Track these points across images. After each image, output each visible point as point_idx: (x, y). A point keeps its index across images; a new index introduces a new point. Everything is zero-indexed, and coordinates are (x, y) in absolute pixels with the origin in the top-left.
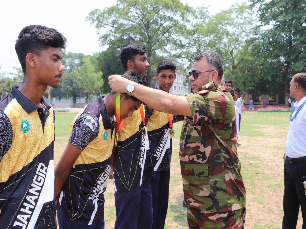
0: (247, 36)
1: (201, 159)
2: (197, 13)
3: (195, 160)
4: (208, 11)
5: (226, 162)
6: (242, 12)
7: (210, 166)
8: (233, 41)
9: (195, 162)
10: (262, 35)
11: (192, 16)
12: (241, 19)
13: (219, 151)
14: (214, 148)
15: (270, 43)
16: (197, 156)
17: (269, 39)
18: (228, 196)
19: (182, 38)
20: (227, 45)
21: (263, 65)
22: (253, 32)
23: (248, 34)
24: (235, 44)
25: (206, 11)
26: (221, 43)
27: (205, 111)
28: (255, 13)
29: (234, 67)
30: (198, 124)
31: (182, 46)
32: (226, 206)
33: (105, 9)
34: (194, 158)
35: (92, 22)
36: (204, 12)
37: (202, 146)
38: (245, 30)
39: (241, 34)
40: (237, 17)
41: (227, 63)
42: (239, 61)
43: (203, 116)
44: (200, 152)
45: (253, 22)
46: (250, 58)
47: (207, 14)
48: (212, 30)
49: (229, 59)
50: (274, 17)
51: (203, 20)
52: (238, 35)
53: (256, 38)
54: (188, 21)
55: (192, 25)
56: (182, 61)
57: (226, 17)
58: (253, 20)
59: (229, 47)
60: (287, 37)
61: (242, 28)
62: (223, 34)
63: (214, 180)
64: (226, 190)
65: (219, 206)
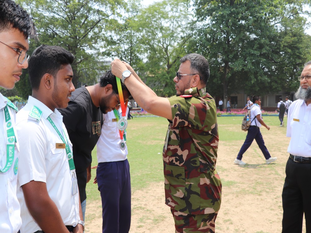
0: (183, 32)
1: (179, 162)
2: (128, 7)
3: (174, 162)
4: (141, 4)
5: (202, 167)
6: (177, 5)
7: (186, 169)
8: (167, 36)
9: (174, 164)
10: (199, 30)
11: (123, 8)
12: (176, 12)
14: (191, 152)
15: (208, 40)
16: (175, 159)
17: (206, 35)
18: (202, 200)
19: (113, 34)
20: (162, 41)
22: (189, 28)
23: (184, 29)
25: (139, 5)
26: (154, 39)
27: (186, 116)
28: (191, 7)
29: (169, 66)
31: (113, 43)
32: (199, 209)
36: (136, 6)
37: (179, 149)
38: (181, 25)
39: (176, 29)
40: (172, 10)
41: (161, 61)
42: (174, 59)
43: (183, 120)
44: (177, 155)
45: (189, 16)
47: (140, 8)
48: (144, 25)
49: (164, 57)
50: (210, 12)
51: (135, 14)
52: (173, 31)
53: (192, 34)
54: (119, 15)
55: (123, 19)
56: (113, 59)
57: (159, 10)
58: (189, 14)
59: (163, 43)
60: (225, 35)
61: (178, 23)
62: (156, 28)
63: (189, 183)
64: (200, 193)
65: (192, 208)
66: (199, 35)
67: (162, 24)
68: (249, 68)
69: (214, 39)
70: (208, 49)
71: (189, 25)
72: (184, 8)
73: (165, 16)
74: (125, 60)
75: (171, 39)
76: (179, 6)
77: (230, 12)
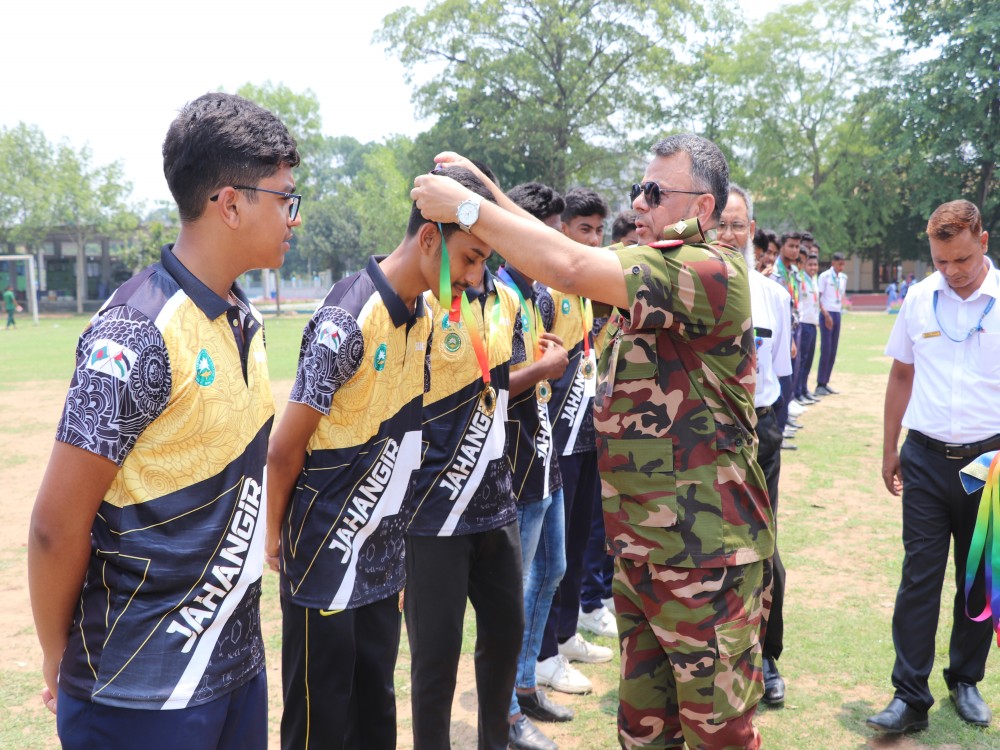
0: (862, 82)
1: (655, 425)
2: (706, 15)
3: (637, 429)
4: (742, 7)
5: (721, 436)
6: (846, 9)
7: (677, 444)
8: (815, 98)
9: (638, 435)
10: (906, 78)
11: (693, 22)
12: (843, 30)
14: (690, 397)
16: (643, 417)
17: (928, 92)
18: (726, 526)
19: (661, 92)
20: (799, 112)
21: (907, 169)
22: (880, 71)
23: (862, 76)
24: (823, 107)
25: (735, 8)
26: (779, 105)
28: (886, 12)
29: (819, 178)
30: (646, 330)
31: (659, 115)
32: (720, 551)
33: (428, 6)
34: (634, 424)
35: (392, 47)
36: (729, 12)
37: (656, 390)
38: (854, 65)
39: (840, 76)
40: (830, 25)
41: (797, 165)
42: (834, 159)
43: (659, 309)
44: (652, 407)
45: (877, 40)
46: (870, 151)
47: (739, 18)
48: (753, 65)
49: (805, 155)
51: (724, 34)
52: (831, 81)
53: (887, 88)
54: (680, 38)
55: (692, 51)
57: (795, 25)
58: (880, 35)
59: (804, 117)
61: (844, 60)
62: (786, 76)
63: (690, 482)
64: (720, 508)
65: (703, 552)
70: (931, 127)
72: (866, 19)
73: (809, 42)
75: (827, 105)
76: (850, 13)
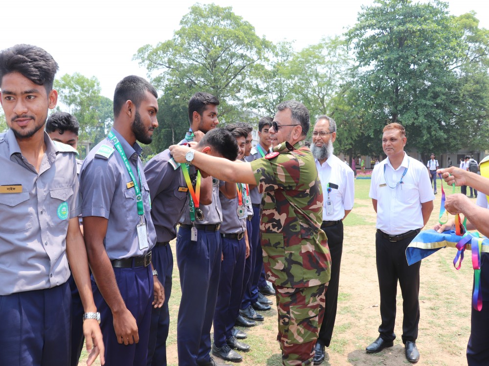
0: (342, 79)
1: (277, 228)
2: (277, 50)
3: (270, 229)
4: (292, 47)
5: (303, 232)
6: (335, 47)
7: (285, 236)
8: (324, 84)
9: (271, 232)
10: (362, 78)
11: (272, 52)
12: (334, 56)
13: (295, 220)
14: (290, 216)
15: (372, 89)
16: (272, 225)
17: (370, 83)
18: (305, 270)
19: (259, 82)
20: (317, 90)
21: (362, 117)
22: (350, 74)
23: (343, 76)
25: (290, 47)
26: (308, 87)
27: (272, 179)
28: (352, 50)
31: (260, 92)
32: (302, 281)
33: (158, 45)
34: (269, 227)
35: (142, 62)
36: (287, 49)
37: (276, 213)
38: (340, 71)
39: (334, 76)
40: (329, 54)
42: (332, 111)
43: (271, 184)
44: (275, 220)
45: (348, 61)
46: (347, 108)
47: (291, 51)
48: (297, 70)
49: (320, 109)
50: (375, 55)
51: (285, 58)
52: (330, 78)
53: (353, 81)
54: (266, 59)
55: (271, 65)
56: (259, 111)
57: (315, 54)
58: (349, 59)
59: (319, 93)
60: (392, 82)
61: (336, 69)
62: (311, 75)
63: (290, 252)
64: (302, 263)
65: (295, 281)
66: (362, 83)
67: (318, 71)
68: (421, 121)
69: (379, 87)
70: (372, 99)
71: (349, 71)
72: (344, 52)
73: (321, 61)
74: (273, 111)
75: (329, 88)
76: (337, 49)
77: (398, 56)
